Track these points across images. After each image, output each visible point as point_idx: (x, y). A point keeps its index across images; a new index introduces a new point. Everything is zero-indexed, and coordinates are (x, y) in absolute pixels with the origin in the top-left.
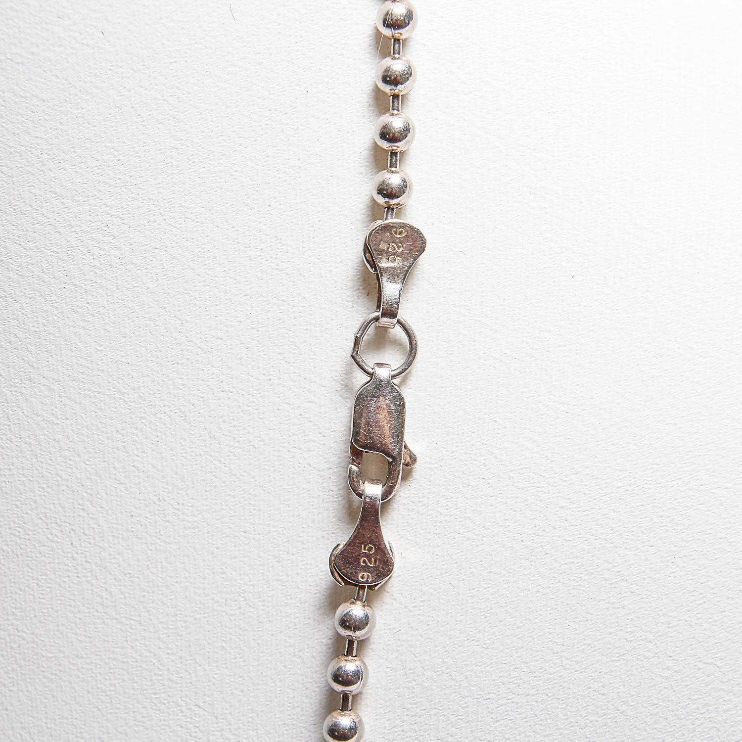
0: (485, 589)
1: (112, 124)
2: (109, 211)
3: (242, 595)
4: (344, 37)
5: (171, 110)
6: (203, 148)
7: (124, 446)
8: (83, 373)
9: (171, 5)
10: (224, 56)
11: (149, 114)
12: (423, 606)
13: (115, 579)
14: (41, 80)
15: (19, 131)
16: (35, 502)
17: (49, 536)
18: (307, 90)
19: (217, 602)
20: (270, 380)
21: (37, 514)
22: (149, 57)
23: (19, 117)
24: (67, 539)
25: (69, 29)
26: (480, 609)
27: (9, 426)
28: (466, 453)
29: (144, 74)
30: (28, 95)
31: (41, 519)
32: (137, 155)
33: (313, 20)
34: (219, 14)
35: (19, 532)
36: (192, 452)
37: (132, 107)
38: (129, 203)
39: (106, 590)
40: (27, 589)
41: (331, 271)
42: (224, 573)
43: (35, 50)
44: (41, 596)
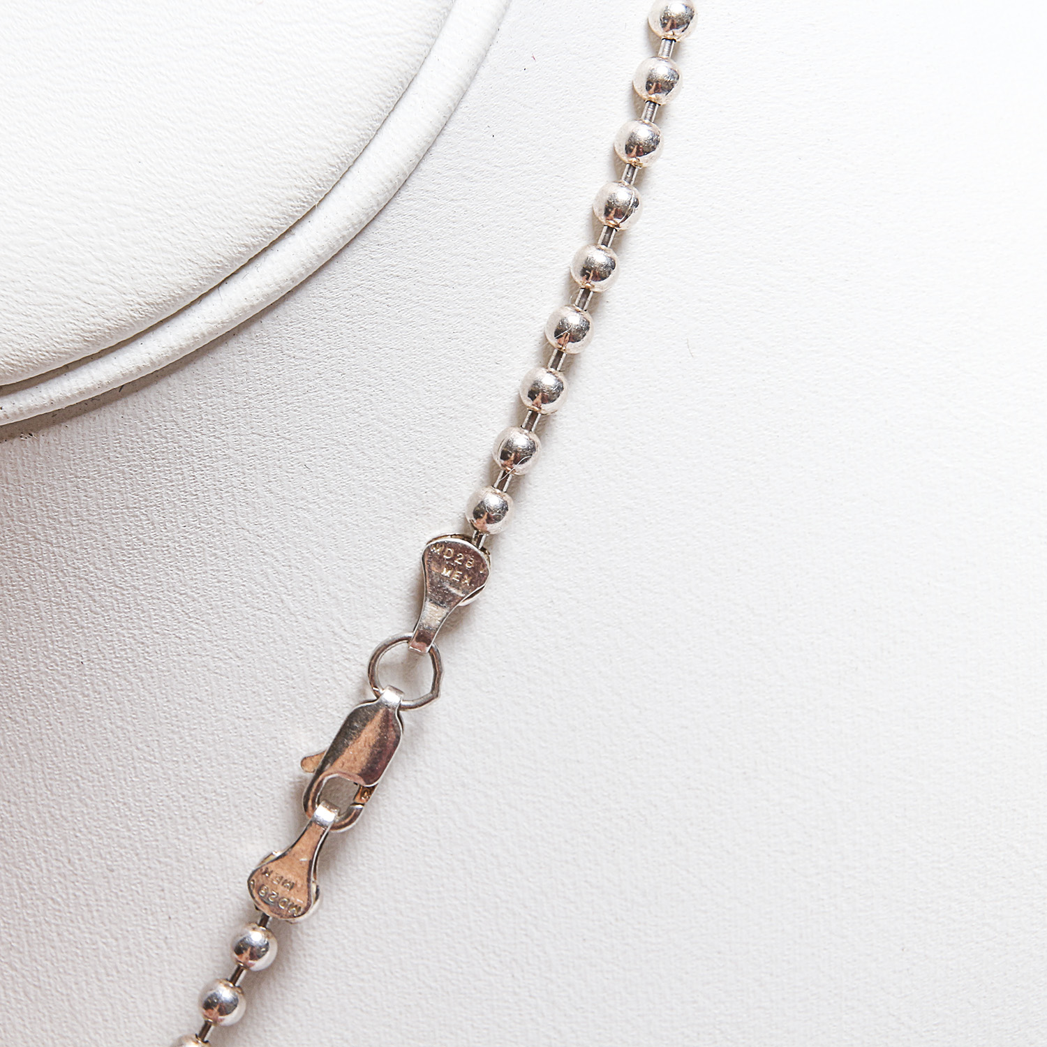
0: (1011, 1006)
1: (556, 483)
2: (554, 585)
3: (718, 1027)
4: (818, 371)
5: (623, 464)
6: (661, 507)
7: (574, 859)
8: (525, 775)
9: (620, 343)
10: (682, 399)
11: (598, 469)
12: (936, 1030)
13: (565, 1015)
14: (477, 436)
15: (451, 496)
16: (470, 929)
17: (487, 968)
18: (778, 434)
19: (688, 1036)
20: (745, 773)
21: (472, 943)
22: (597, 404)
23: (452, 479)
24: (508, 971)
25: (507, 376)
26: (1006, 1030)
27: (438, 841)
28: (981, 849)
29: (592, 423)
30: (462, 454)
31: (476, 949)
32: (586, 518)
33: (781, 354)
34: (675, 352)
35: (450, 965)
36: (654, 861)
37: (579, 463)
38: (577, 575)
39: (554, 1028)
40: (459, 1032)
41: (812, 643)
42: (695, 1002)
43: (470, 402)
44: (476, 1040)
